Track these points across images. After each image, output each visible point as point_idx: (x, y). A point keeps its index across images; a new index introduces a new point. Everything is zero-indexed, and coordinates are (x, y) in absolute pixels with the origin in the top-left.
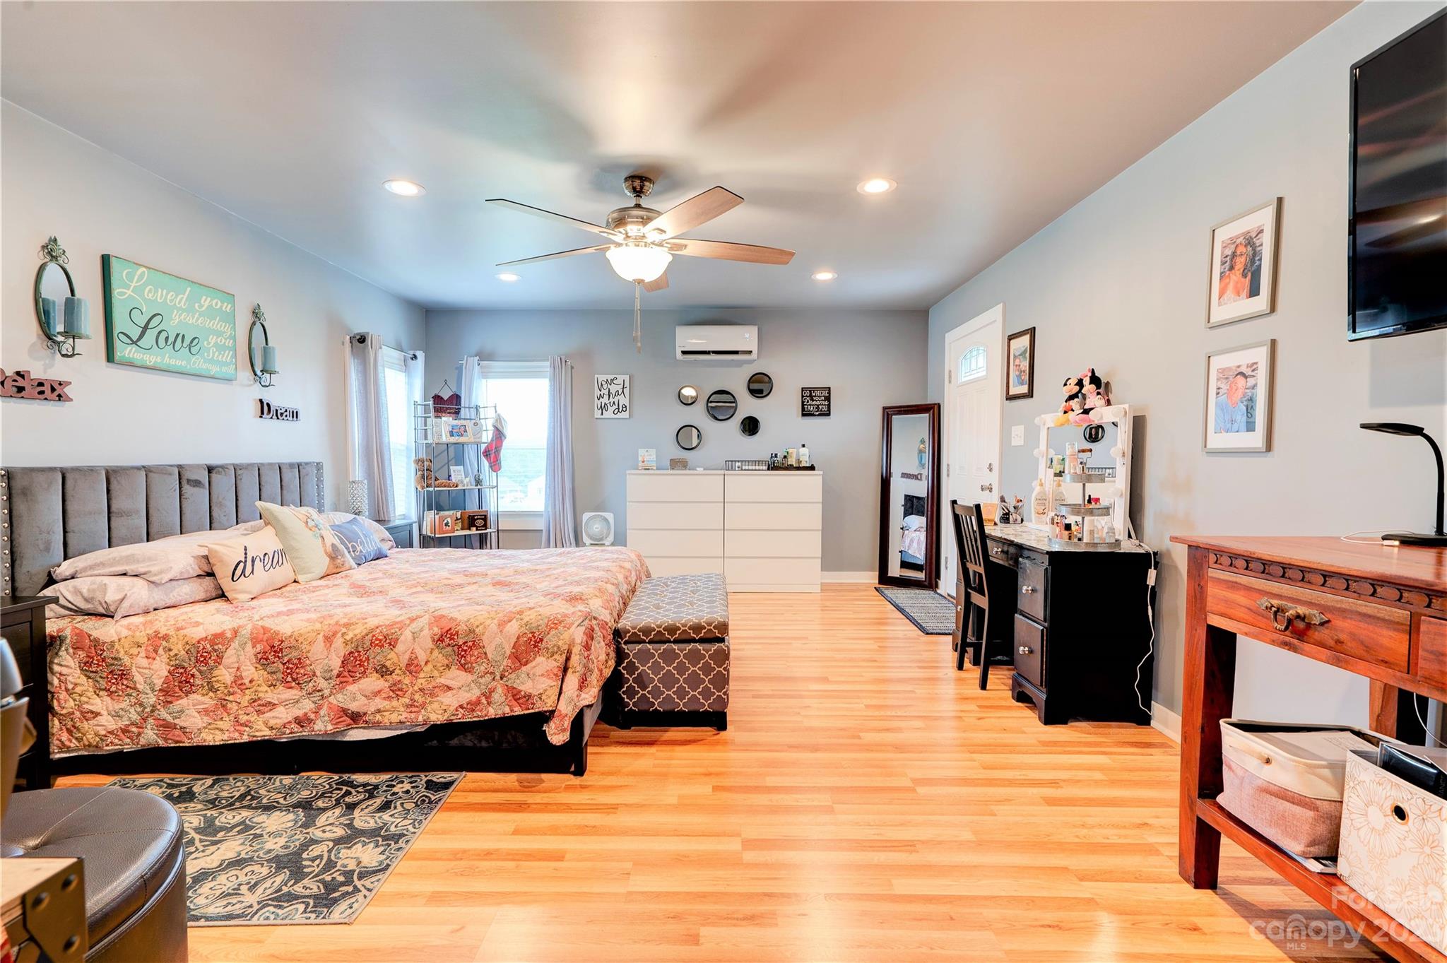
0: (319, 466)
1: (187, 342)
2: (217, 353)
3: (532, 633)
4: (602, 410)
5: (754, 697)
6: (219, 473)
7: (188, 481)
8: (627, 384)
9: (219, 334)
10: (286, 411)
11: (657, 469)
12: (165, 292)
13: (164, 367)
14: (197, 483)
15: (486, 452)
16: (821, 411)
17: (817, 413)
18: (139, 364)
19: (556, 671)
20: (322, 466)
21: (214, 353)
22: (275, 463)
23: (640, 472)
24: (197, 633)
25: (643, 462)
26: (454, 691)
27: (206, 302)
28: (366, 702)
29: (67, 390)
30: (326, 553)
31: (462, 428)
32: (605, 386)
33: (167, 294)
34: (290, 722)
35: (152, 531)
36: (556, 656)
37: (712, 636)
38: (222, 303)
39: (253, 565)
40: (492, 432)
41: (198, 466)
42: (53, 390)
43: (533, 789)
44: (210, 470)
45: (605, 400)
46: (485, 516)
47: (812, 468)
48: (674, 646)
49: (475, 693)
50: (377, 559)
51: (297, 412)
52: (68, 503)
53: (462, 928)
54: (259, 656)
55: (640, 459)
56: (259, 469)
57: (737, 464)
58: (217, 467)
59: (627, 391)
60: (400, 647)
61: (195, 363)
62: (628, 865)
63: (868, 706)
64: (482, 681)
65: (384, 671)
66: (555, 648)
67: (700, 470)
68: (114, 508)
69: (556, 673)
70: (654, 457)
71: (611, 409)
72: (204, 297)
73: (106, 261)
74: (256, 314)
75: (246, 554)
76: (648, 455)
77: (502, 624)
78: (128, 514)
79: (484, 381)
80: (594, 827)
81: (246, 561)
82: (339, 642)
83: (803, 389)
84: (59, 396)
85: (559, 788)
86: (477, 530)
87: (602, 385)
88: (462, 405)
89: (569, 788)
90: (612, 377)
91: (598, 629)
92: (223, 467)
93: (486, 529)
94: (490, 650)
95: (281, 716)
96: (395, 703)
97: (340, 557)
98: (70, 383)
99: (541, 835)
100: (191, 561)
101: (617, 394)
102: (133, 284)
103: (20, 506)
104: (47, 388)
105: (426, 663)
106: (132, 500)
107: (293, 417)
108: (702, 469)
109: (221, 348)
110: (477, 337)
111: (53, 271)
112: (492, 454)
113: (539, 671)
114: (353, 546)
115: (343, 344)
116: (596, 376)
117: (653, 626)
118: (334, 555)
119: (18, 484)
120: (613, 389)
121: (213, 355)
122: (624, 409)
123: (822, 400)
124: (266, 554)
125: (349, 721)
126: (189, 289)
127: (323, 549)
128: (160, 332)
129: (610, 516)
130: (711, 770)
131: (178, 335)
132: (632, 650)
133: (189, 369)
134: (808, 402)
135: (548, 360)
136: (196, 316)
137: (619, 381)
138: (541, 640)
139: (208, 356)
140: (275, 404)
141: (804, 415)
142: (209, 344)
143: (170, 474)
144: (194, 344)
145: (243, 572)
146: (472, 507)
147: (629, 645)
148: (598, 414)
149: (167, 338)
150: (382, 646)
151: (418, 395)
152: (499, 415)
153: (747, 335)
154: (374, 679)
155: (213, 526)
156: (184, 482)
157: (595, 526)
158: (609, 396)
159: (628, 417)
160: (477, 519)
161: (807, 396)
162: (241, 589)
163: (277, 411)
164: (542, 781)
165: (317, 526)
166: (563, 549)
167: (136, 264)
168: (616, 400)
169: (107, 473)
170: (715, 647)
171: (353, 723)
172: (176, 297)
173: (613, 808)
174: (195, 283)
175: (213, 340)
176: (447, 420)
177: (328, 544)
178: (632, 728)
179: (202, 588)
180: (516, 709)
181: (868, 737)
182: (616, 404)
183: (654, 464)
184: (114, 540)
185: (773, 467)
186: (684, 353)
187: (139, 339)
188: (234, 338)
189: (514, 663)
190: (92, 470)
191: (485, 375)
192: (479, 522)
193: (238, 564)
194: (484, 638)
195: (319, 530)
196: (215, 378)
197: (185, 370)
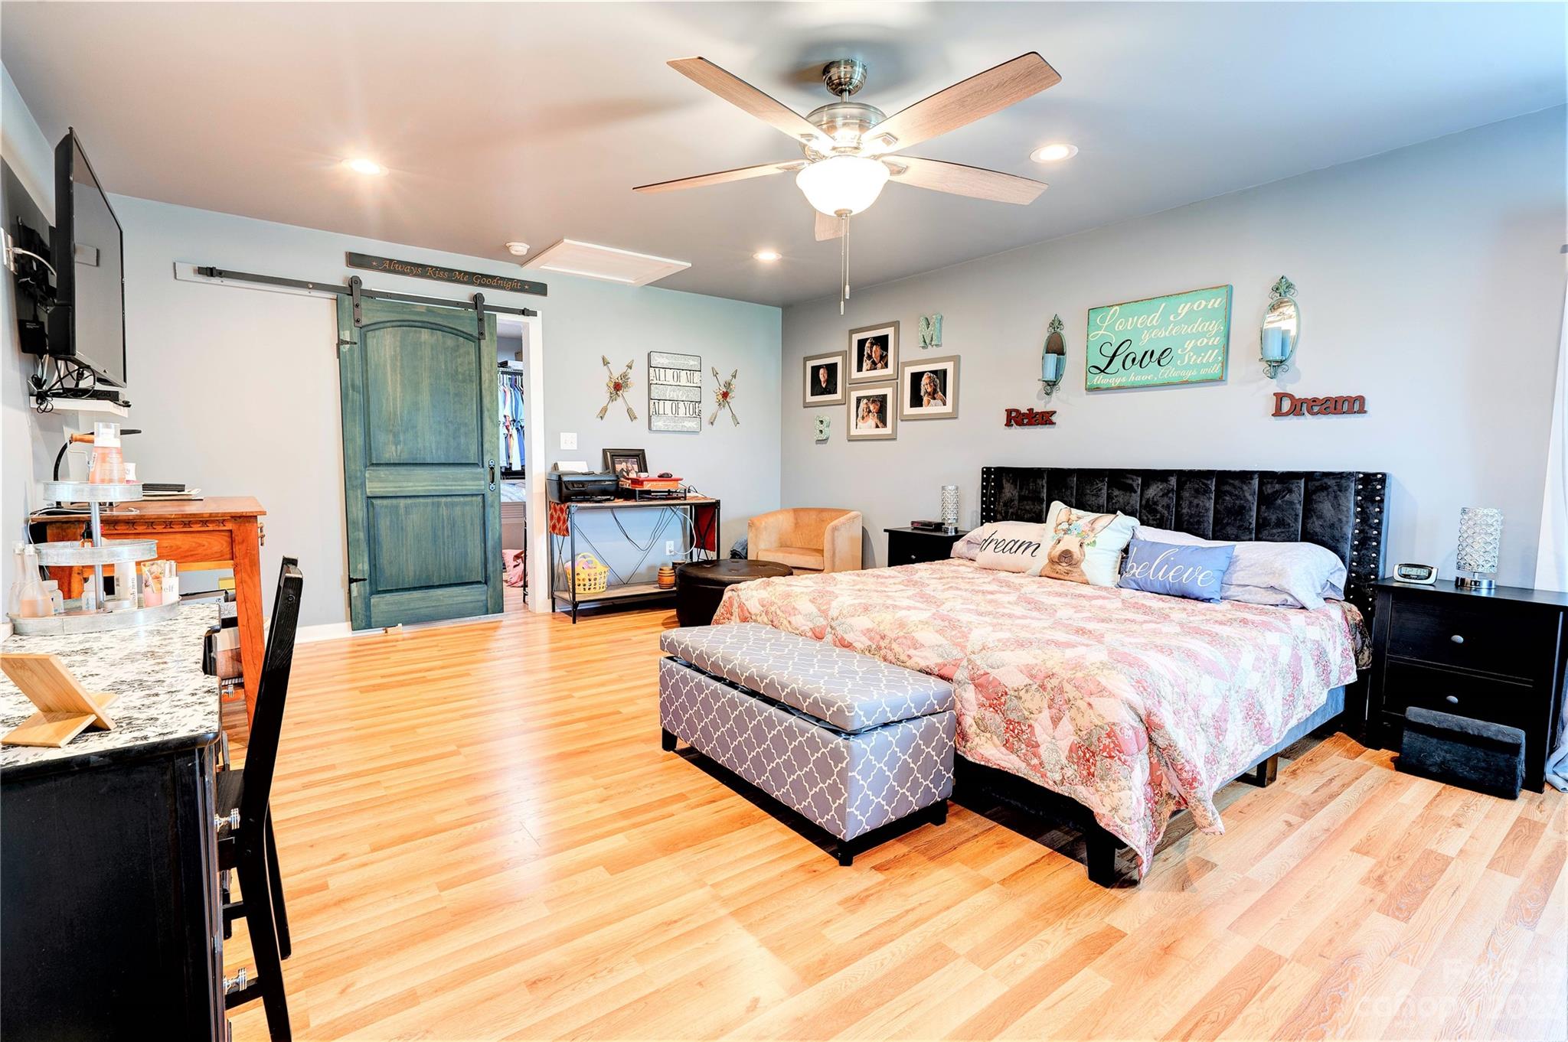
0: (1370, 480)
1: (1157, 356)
2: (1195, 357)
9: (1199, 336)
12: (1137, 317)
13: (1129, 385)
18: (1108, 387)
21: (1190, 358)
27: (1183, 309)
29: (1053, 417)
33: (1138, 319)
38: (1209, 301)
39: (988, 545)
52: (1020, 490)
61: (1164, 373)
72: (1183, 305)
73: (1088, 313)
75: (991, 536)
81: (987, 541)
84: (1048, 421)
98: (1055, 412)
102: (1106, 324)
104: (1042, 417)
109: (1201, 350)
121: (1189, 360)
124: (1004, 540)
126: (1164, 305)
128: (1127, 357)
131: (1146, 352)
133: (1156, 381)
136: (1171, 327)
139: (1183, 362)
142: (1184, 350)
144: (1164, 356)
145: (982, 547)
149: (1134, 360)
167: (1109, 306)
172: (1148, 318)
174: (1173, 295)
175: (1190, 345)
187: (1108, 366)
193: (984, 541)
196: (1192, 383)
197: (1152, 383)
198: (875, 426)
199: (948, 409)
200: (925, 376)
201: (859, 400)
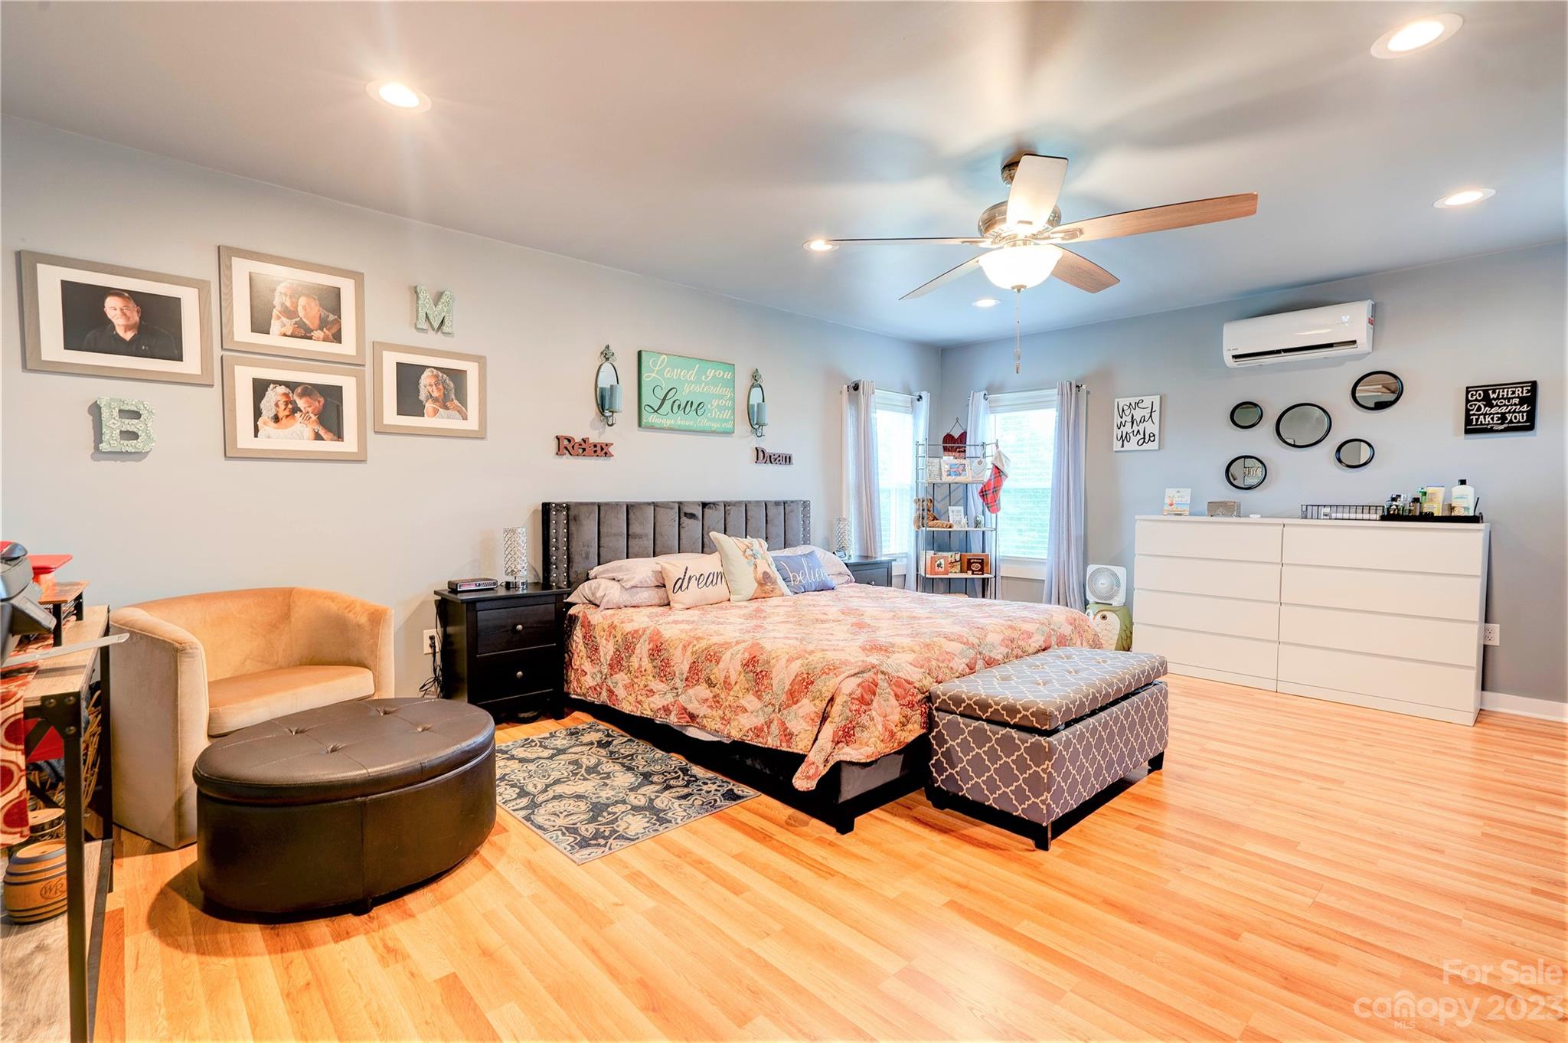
0: (806, 505)
1: (694, 407)
2: (718, 412)
3: (807, 673)
4: (1123, 441)
5: (1139, 828)
6: (710, 508)
7: (686, 514)
8: (1156, 407)
9: (721, 397)
10: (779, 456)
11: (1191, 514)
12: (679, 370)
13: (677, 428)
14: (692, 516)
15: (982, 492)
16: (1511, 421)
17: (1502, 427)
18: (659, 426)
19: (813, 716)
20: (809, 504)
21: (716, 413)
22: (762, 502)
23: (1165, 518)
24: (629, 627)
25: (1171, 505)
26: (748, 714)
27: (711, 373)
28: (698, 706)
29: (611, 449)
30: (756, 579)
31: (961, 467)
32: (1127, 412)
33: (681, 372)
34: (660, 709)
35: (657, 550)
36: (817, 702)
37: (1030, 725)
38: (724, 372)
39: (689, 582)
40: (990, 470)
41: (694, 503)
42: (602, 449)
43: (792, 828)
44: (704, 505)
45: (1128, 428)
46: (982, 560)
47: (1475, 519)
48: (986, 726)
49: (759, 721)
50: (822, 590)
51: (790, 457)
52: (601, 527)
53: (622, 905)
54: (651, 651)
55: (1167, 501)
56: (746, 506)
57: (1327, 510)
58: (709, 503)
59: (1156, 416)
60: (721, 665)
61: (700, 422)
62: (778, 927)
63: (1317, 906)
64: (766, 710)
65: (711, 684)
66: (818, 693)
67: (1255, 518)
68: (630, 532)
69: (812, 718)
70: (1187, 499)
71: (1134, 440)
72: (710, 370)
73: (640, 353)
74: (755, 377)
75: (685, 573)
76: (1181, 497)
77: (790, 660)
78: (640, 537)
79: (992, 416)
80: (796, 882)
81: (684, 579)
82: (690, 650)
83: (1468, 390)
84: (606, 453)
85: (811, 837)
86: (973, 574)
87: (1123, 410)
88: (968, 443)
89: (821, 841)
90: (1137, 399)
91: (886, 685)
92: (714, 504)
93: (983, 574)
94: (775, 682)
95: (657, 702)
96: (714, 713)
97: (769, 584)
98: (613, 444)
99: (750, 867)
100: (650, 574)
101: (1143, 419)
102: (657, 368)
103: (573, 528)
104: (598, 448)
105: (736, 683)
106: (644, 527)
107: (786, 461)
108: (1259, 516)
109: (721, 408)
110: (990, 370)
111: (607, 366)
112: (989, 494)
113: (801, 712)
114: (794, 576)
115: (841, 393)
116: (1116, 400)
117: (963, 696)
118: (765, 580)
119: (572, 513)
120: (1138, 414)
121: (715, 415)
122: (1152, 439)
123: (1515, 404)
124: (702, 575)
125: (689, 719)
126: (698, 366)
127: (753, 575)
128: (674, 402)
129: (1121, 572)
130: (973, 884)
131: (688, 402)
132: (943, 719)
133: (696, 427)
134: (1479, 409)
135: (1056, 387)
136: (702, 386)
137: (1147, 403)
138: (812, 682)
139: (711, 415)
140: (769, 450)
141: (1467, 432)
142: (712, 406)
143: (672, 508)
144: (700, 407)
145: (681, 587)
146: (976, 550)
147: (940, 713)
148: (1117, 445)
149: (679, 406)
150: (711, 661)
151: (921, 436)
152: (999, 452)
153: (1345, 319)
154: (703, 688)
155: (705, 550)
156: (682, 515)
157: (1101, 582)
158: (1133, 423)
159: (1157, 448)
160: (973, 562)
161: (1476, 400)
162: (680, 598)
163: (770, 456)
164: (806, 824)
165: (754, 556)
166: (995, 601)
167: (660, 353)
168: (1142, 426)
169: (627, 506)
170: (1033, 740)
171: (690, 721)
172: (688, 373)
173: (829, 873)
174: (703, 360)
175: (715, 403)
176: (948, 460)
177: (760, 571)
178: (947, 810)
179: (657, 596)
180: (783, 744)
181: (1250, 942)
182: (1142, 432)
183: (1187, 508)
184: (630, 555)
185: (1391, 516)
186: (1235, 357)
187: (658, 410)
188: (733, 400)
189: (788, 700)
190: (617, 504)
191: (993, 409)
192: (976, 566)
193: (678, 580)
194: (774, 671)
195: (755, 558)
196: (717, 433)
197: (693, 428)
198: (312, 435)
199: (472, 424)
200: (427, 373)
201: (260, 388)
